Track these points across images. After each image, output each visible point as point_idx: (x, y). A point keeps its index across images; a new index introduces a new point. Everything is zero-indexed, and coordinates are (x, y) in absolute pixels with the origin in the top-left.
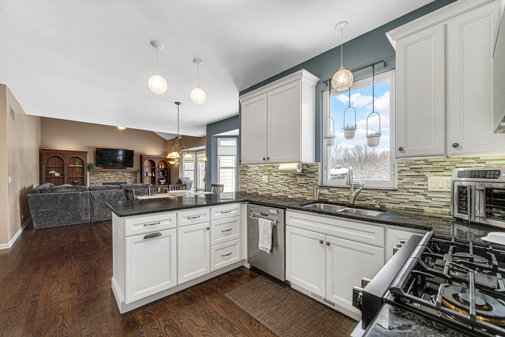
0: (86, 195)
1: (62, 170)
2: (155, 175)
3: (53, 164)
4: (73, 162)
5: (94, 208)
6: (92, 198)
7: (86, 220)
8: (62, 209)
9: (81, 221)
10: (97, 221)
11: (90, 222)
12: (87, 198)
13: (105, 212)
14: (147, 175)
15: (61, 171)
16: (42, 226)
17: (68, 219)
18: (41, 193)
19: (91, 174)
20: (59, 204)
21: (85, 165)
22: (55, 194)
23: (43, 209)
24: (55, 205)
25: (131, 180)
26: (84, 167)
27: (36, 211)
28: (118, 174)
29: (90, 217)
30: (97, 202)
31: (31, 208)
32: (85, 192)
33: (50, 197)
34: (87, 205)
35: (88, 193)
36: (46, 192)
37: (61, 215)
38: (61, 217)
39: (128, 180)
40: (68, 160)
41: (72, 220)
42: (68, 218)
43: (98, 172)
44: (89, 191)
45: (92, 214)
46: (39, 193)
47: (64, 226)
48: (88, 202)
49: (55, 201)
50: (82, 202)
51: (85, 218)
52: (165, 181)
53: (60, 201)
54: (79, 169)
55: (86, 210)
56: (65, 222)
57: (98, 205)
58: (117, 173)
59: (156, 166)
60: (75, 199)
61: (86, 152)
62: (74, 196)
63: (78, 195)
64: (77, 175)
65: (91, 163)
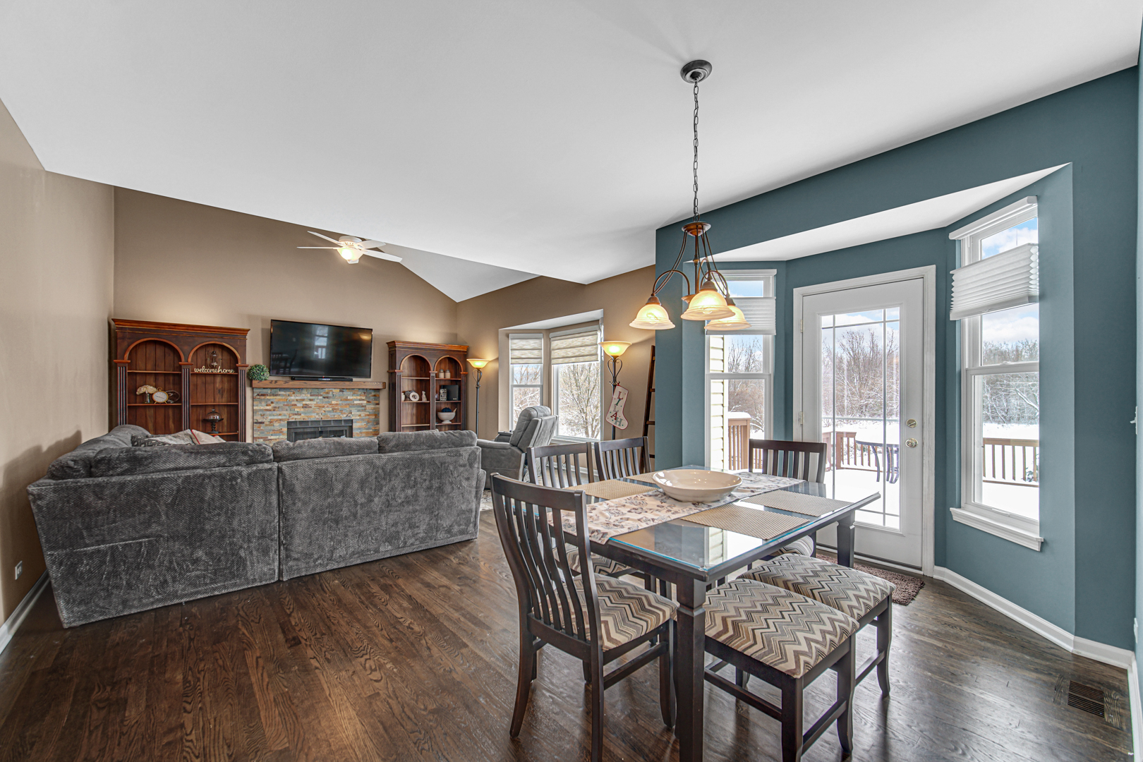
0: (263, 477)
1: (174, 384)
2: (428, 399)
3: (149, 366)
4: (206, 360)
5: (293, 525)
6: (285, 488)
7: (265, 574)
8: (174, 537)
9: (247, 579)
10: (303, 574)
11: (279, 581)
12: (267, 492)
13: (332, 539)
14: (407, 398)
15: (171, 386)
16: (96, 612)
17: (198, 577)
18: (90, 475)
19: (255, 394)
20: (164, 517)
21: (240, 368)
22: (147, 480)
23: (98, 543)
24: (148, 524)
25: (363, 414)
26: (237, 376)
27: (66, 554)
28: (330, 395)
29: (276, 564)
30: (305, 503)
31: (47, 541)
32: (260, 466)
33: (127, 490)
34: (268, 517)
35: (270, 469)
36: (111, 472)
37: (171, 562)
38: (169, 569)
39: (354, 412)
40: (191, 354)
41: (211, 579)
42: (198, 573)
43: (276, 389)
44: (276, 464)
45: (286, 549)
46: (81, 476)
47: (181, 603)
48: (270, 503)
49: (145, 506)
50: (251, 506)
51: (261, 568)
52: (452, 415)
53: (166, 505)
54: (222, 382)
55: (263, 535)
56: (184, 589)
57: (305, 515)
58: (328, 393)
59: (431, 375)
60: (223, 497)
61: (245, 332)
62: (221, 486)
63: (234, 478)
64: (217, 400)
65: (257, 363)
